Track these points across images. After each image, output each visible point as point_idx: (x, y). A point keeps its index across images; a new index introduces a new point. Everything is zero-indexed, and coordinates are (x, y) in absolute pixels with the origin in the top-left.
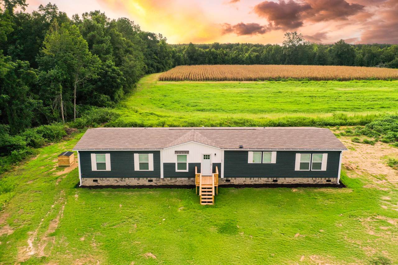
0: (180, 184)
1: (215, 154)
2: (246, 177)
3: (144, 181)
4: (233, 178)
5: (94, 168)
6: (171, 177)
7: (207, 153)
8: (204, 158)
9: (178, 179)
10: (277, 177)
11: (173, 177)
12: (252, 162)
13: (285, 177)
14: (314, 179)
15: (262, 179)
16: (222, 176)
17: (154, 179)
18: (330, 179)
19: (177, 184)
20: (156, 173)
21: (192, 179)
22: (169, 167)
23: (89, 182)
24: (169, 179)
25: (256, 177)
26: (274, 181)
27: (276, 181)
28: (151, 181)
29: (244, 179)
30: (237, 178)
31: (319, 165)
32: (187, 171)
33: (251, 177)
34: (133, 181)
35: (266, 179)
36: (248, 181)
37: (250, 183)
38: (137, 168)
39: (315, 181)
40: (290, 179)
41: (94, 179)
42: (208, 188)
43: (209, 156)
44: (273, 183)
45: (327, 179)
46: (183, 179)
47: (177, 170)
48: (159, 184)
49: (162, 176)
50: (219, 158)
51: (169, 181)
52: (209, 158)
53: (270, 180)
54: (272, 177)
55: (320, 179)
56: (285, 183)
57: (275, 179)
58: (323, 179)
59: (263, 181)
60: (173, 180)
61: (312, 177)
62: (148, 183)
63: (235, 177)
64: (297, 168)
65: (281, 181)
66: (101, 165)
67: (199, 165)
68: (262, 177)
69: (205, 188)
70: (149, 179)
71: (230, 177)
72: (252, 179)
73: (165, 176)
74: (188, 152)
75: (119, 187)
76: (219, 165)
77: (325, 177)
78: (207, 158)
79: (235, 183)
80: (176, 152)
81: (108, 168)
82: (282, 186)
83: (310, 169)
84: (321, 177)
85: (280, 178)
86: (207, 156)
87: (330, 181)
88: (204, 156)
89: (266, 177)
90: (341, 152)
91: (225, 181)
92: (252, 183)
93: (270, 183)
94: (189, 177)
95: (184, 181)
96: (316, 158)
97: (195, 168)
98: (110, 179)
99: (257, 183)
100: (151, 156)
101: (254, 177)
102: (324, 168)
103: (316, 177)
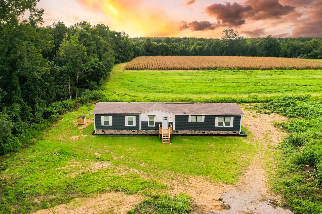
0: (150, 133)
1: (170, 117)
2: (187, 130)
3: (130, 132)
4: (180, 131)
5: (103, 124)
6: (145, 130)
7: (165, 116)
8: (164, 119)
9: (149, 131)
10: (205, 130)
11: (146, 130)
12: (191, 122)
13: (209, 130)
14: (226, 131)
15: (197, 131)
16: (174, 129)
17: (136, 131)
18: (235, 131)
19: (148, 133)
20: (137, 127)
21: (157, 131)
22: (144, 124)
23: (100, 132)
24: (144, 130)
25: (193, 130)
26: (203, 132)
27: (205, 132)
28: (134, 131)
29: (186, 131)
30: (182, 131)
31: (229, 124)
32: (154, 126)
33: (190, 130)
34: (124, 132)
35: (198, 131)
36: (189, 132)
37: (189, 133)
38: (126, 124)
39: (226, 133)
40: (212, 131)
41: (103, 130)
42: (166, 135)
43: (167, 118)
44: (203, 133)
45: (233, 131)
46: (152, 130)
47: (149, 126)
48: (138, 133)
49: (140, 129)
50: (172, 119)
51: (144, 132)
52: (166, 119)
53: (201, 132)
54: (202, 130)
55: (229, 131)
56: (209, 134)
57: (204, 131)
58: (231, 131)
59: (197, 132)
60: (147, 131)
61: (225, 130)
62: (132, 133)
63: (181, 130)
64: (216, 125)
65: (207, 132)
66: (107, 122)
67: (161, 123)
68: (197, 130)
69: (165, 135)
70: (133, 130)
71: (178, 130)
72: (191, 131)
73: (142, 129)
74: (155, 116)
75: (116, 134)
76: (172, 123)
77: (232, 131)
78: (165, 119)
79: (181, 133)
80: (148, 115)
81: (111, 124)
82: (208, 135)
83: (224, 126)
84: (230, 131)
85: (207, 131)
86: (165, 118)
87: (235, 133)
88: (164, 118)
89: (198, 130)
90: (241, 116)
91: (175, 132)
92: (191, 134)
93: (201, 133)
94: (155, 130)
95: (152, 132)
96: (227, 120)
97: (159, 124)
98: (111, 130)
99: (194, 133)
100: (134, 118)
101: (192, 130)
102: (232, 125)
103: (227, 131)
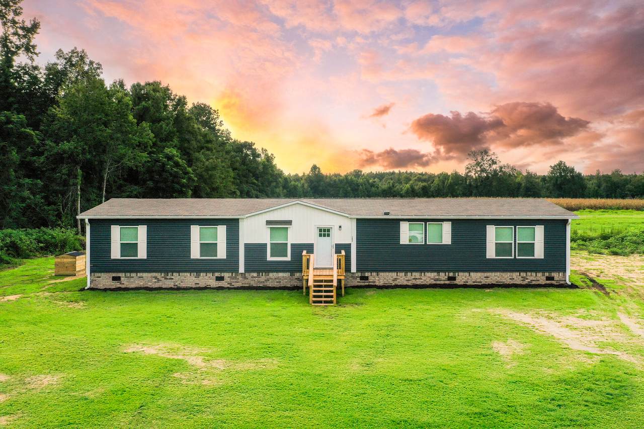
0: (276, 284)
1: (340, 227)
2: (397, 271)
3: (208, 279)
4: (374, 274)
5: (116, 253)
6: (258, 272)
7: (325, 224)
8: (320, 235)
9: (271, 275)
10: (454, 272)
11: (262, 271)
12: (407, 243)
13: (469, 271)
14: (523, 274)
15: (428, 274)
16: (354, 269)
17: (226, 275)
18: (553, 274)
19: (269, 284)
20: (230, 264)
21: (297, 275)
22: (256, 251)
23: (105, 280)
24: (255, 275)
25: (416, 271)
26: (450, 279)
27: (454, 278)
28: (220, 279)
29: (394, 275)
30: (381, 274)
31: (529, 248)
32: (288, 258)
33: (406, 271)
34: (189, 279)
35: (433, 275)
36: (402, 278)
37: (405, 283)
38: (195, 253)
39: (524, 278)
40: (479, 274)
41: (115, 275)
43: (329, 230)
44: (447, 282)
45: (547, 274)
46: (281, 274)
47: (269, 258)
48: (236, 285)
49: (242, 269)
50: (347, 234)
51: (254, 279)
52: (329, 235)
53: (443, 277)
54: (445, 271)
55: (534, 274)
56: (470, 283)
57: (451, 274)
58: (539, 274)
59: (429, 277)
60: (263, 278)
61: (520, 271)
62: (214, 283)
63: (378, 271)
64: (491, 253)
65: (462, 278)
66: (129, 248)
67: (310, 248)
68: (428, 271)
70: (217, 274)
71: (368, 271)
72: (409, 274)
73: (247, 270)
74: (289, 222)
75: (160, 289)
76: (347, 247)
77: (543, 271)
78: (324, 236)
79: (377, 283)
80: (269, 223)
81: (142, 253)
82: (465, 286)
83: (515, 255)
84: (536, 271)
85: (461, 274)
86: (325, 230)
87: (552, 279)
88: (320, 230)
89: (435, 271)
91: (358, 279)
92: (410, 283)
93: (442, 282)
94: (292, 272)
95: (283, 278)
96: (523, 235)
98: (145, 275)
99: (418, 282)
100: (222, 230)
101: (412, 271)
102: (539, 253)
103: (526, 271)
